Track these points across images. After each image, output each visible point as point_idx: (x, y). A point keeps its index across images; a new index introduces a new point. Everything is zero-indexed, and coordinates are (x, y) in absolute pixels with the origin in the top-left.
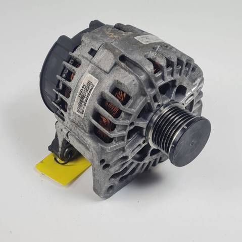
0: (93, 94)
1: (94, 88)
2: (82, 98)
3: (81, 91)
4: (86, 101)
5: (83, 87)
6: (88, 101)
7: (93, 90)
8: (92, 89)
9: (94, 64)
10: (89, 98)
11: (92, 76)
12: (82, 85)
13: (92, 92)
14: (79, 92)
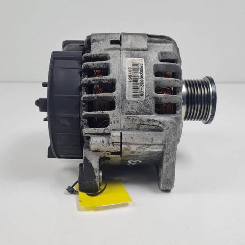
0: (147, 71)
1: (144, 66)
2: (135, 80)
3: (130, 76)
4: (142, 80)
5: (130, 71)
6: (144, 79)
7: (144, 68)
8: (142, 68)
9: (127, 49)
10: (144, 77)
11: (133, 58)
12: (127, 70)
13: (144, 70)
14: (128, 77)
